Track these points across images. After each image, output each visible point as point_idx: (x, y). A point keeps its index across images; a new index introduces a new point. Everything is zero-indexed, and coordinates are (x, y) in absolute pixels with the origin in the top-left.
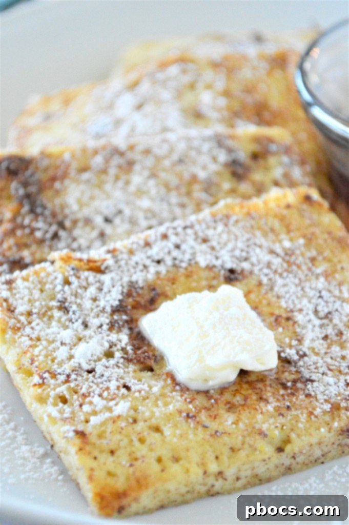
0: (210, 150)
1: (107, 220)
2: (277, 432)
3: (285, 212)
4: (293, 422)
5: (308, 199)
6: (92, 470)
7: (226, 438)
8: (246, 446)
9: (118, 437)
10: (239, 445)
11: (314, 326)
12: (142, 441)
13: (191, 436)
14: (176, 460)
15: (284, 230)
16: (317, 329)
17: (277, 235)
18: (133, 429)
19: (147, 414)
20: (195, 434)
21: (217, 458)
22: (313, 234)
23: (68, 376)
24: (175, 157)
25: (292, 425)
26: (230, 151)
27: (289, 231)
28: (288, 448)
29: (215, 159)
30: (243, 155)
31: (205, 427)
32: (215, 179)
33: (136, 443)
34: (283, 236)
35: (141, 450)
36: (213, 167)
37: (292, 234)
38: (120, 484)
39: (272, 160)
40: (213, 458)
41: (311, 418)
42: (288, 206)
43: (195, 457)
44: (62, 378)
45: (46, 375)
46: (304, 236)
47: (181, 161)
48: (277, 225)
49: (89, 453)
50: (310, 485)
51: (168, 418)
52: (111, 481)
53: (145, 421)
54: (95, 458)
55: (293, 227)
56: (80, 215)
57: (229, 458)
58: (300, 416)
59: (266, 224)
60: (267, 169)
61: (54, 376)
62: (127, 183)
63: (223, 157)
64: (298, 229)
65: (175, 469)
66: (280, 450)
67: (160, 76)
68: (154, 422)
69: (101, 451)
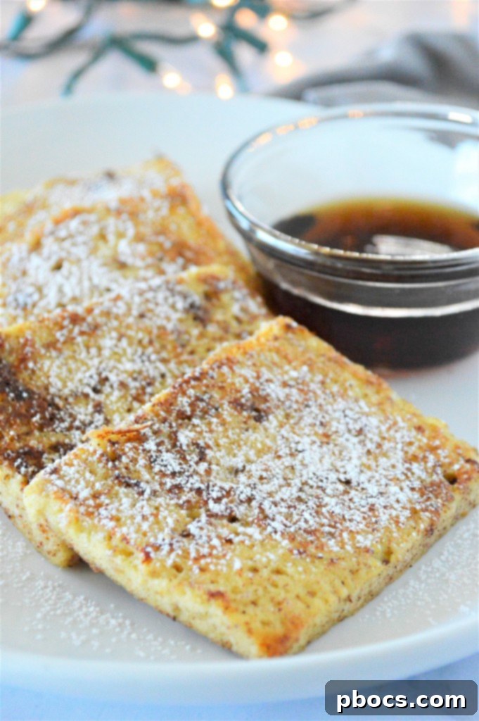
0: (166, 299)
1: (96, 391)
2: (379, 547)
3: (277, 344)
4: (388, 533)
5: (288, 327)
6: (247, 624)
7: (343, 564)
8: (362, 566)
9: (251, 589)
10: (356, 567)
11: (354, 444)
12: (275, 585)
13: (314, 570)
14: (312, 594)
15: (284, 361)
16: (359, 447)
17: (281, 367)
18: (261, 577)
19: (264, 560)
20: (316, 567)
21: (343, 583)
22: (310, 359)
23: (171, 545)
24: (135, 312)
25: (387, 536)
26: (185, 296)
27: (289, 362)
28: (393, 559)
29: (173, 307)
30: (197, 299)
31: (320, 558)
32: (182, 327)
33: (272, 590)
34: (287, 367)
35: (280, 594)
36: (175, 316)
37: (294, 364)
38: (278, 629)
39: (225, 298)
40: (340, 584)
41: (400, 527)
42: (276, 338)
43: (327, 587)
44: (166, 548)
45: (149, 549)
46: (304, 363)
47: (142, 316)
48: (276, 358)
49: (237, 610)
50: (414, 587)
51: (284, 559)
52: (269, 630)
53: (266, 567)
54: (244, 612)
55: (291, 356)
56: (66, 392)
57: (353, 580)
58: (390, 526)
59: (266, 359)
60: (224, 307)
61: (157, 548)
62: (100, 349)
63: (180, 304)
64: (296, 358)
65: (317, 603)
66: (386, 562)
67: (63, 233)
68: (273, 566)
69: (245, 605)
